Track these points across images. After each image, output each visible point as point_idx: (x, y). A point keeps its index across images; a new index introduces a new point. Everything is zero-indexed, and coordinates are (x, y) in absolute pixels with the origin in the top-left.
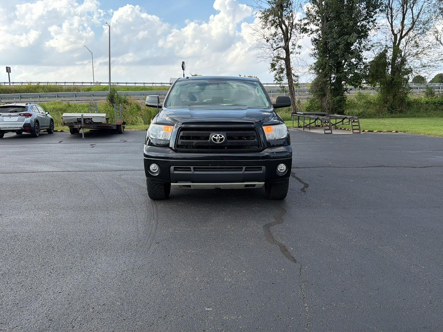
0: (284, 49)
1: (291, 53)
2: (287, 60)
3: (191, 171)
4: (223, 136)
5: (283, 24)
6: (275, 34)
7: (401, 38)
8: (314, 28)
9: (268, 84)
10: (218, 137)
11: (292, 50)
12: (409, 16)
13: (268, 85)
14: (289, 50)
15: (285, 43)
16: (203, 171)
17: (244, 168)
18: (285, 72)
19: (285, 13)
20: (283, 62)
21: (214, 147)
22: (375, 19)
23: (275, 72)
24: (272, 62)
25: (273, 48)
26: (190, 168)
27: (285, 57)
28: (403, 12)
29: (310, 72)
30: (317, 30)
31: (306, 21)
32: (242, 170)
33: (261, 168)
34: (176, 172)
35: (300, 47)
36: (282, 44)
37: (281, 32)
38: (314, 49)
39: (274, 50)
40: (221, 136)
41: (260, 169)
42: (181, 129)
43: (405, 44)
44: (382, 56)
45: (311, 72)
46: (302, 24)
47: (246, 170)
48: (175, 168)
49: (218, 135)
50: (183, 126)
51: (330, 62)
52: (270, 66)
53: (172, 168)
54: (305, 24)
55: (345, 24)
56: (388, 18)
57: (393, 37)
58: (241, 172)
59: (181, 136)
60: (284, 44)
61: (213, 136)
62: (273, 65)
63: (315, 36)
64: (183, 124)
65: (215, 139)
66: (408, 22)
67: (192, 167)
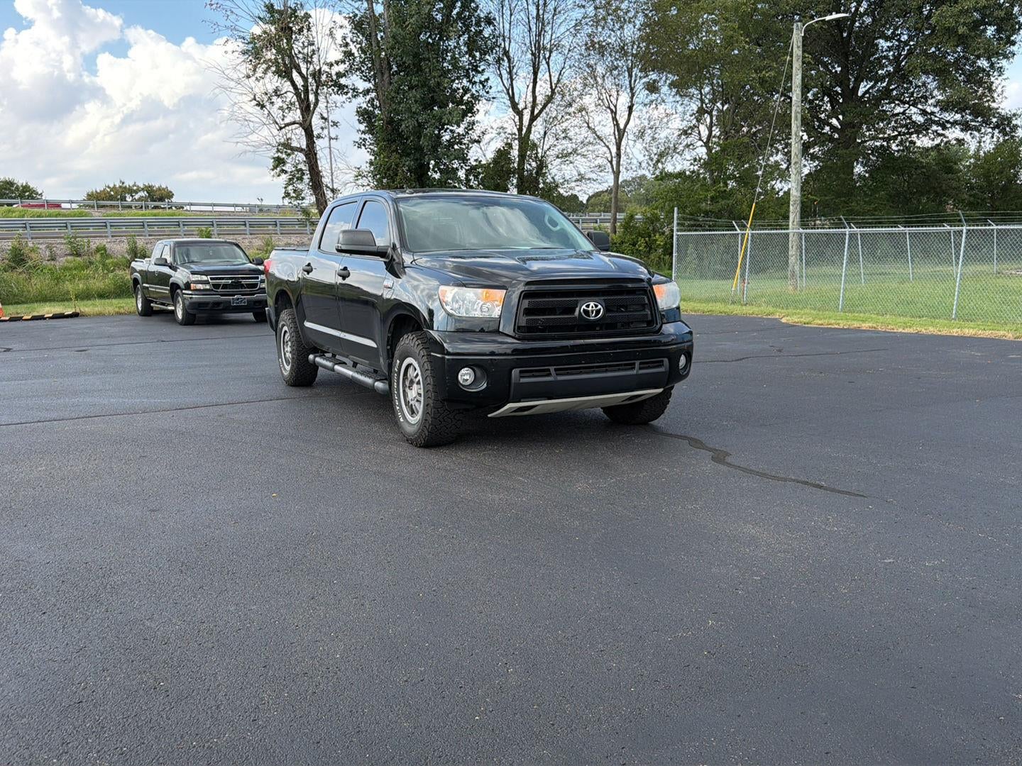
0: (303, 128)
1: (319, 137)
2: (311, 154)
4: (600, 306)
5: (294, 71)
6: (277, 92)
7: (533, 118)
8: (362, 85)
9: (215, 205)
10: (592, 307)
11: (320, 130)
13: (216, 209)
14: (312, 131)
15: (302, 114)
16: (568, 374)
17: (637, 363)
18: (306, 178)
19: (297, 47)
20: (301, 157)
21: (586, 326)
22: (488, 79)
23: (284, 177)
24: (276, 155)
25: (277, 124)
26: (549, 370)
27: (304, 147)
29: (357, 182)
30: (367, 92)
31: (341, 68)
32: (634, 368)
33: (662, 361)
34: (523, 380)
35: (335, 124)
36: (296, 115)
37: (291, 89)
38: (363, 132)
39: (281, 128)
40: (596, 306)
41: (660, 364)
42: (526, 295)
45: (359, 182)
46: (334, 73)
47: (640, 369)
48: (521, 372)
49: (592, 304)
50: (527, 288)
51: (407, 163)
52: (271, 163)
53: (515, 372)
54: (339, 75)
55: (432, 82)
56: (501, 76)
58: (634, 372)
59: (525, 309)
60: (301, 117)
62: (279, 162)
63: (362, 101)
64: (528, 283)
65: (586, 312)
67: (552, 369)
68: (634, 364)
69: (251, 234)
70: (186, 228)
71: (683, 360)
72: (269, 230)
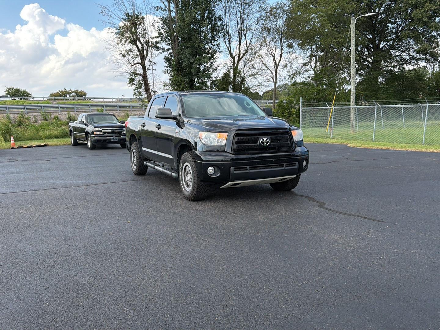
0: (141, 66)
1: (148, 69)
2: (145, 76)
3: (247, 170)
4: (268, 140)
5: (138, 41)
6: (130, 50)
7: (239, 60)
8: (167, 47)
10: (265, 140)
11: (149, 66)
12: (243, 42)
14: (145, 67)
15: (141, 60)
16: (255, 169)
17: (285, 164)
18: (143, 87)
19: (139, 31)
20: (141, 78)
21: (262, 149)
22: (220, 43)
23: (134, 87)
24: (130, 77)
25: (130, 64)
26: (246, 168)
27: (142, 73)
28: (239, 38)
29: (164, 88)
30: (168, 50)
31: (158, 40)
32: (283, 166)
33: (296, 163)
34: (235, 172)
35: (155, 63)
36: (139, 60)
37: (136, 49)
38: (167, 67)
39: (132, 66)
40: (267, 140)
41: (295, 165)
42: (236, 135)
43: (243, 66)
44: (226, 75)
45: (165, 88)
46: (154, 42)
47: (286, 167)
48: (234, 168)
49: (265, 139)
50: (237, 132)
51: (185, 80)
52: (128, 81)
53: (232, 169)
54: (157, 43)
55: (196, 46)
56: (225, 42)
57: (232, 60)
58: (283, 168)
59: (236, 141)
61: (261, 140)
62: (132, 80)
63: (166, 54)
64: (237, 130)
65: (262, 143)
66: (243, 47)
67: (248, 167)
68: (283, 165)
69: (119, 111)
70: (92, 108)
71: (305, 163)
72: (127, 109)
